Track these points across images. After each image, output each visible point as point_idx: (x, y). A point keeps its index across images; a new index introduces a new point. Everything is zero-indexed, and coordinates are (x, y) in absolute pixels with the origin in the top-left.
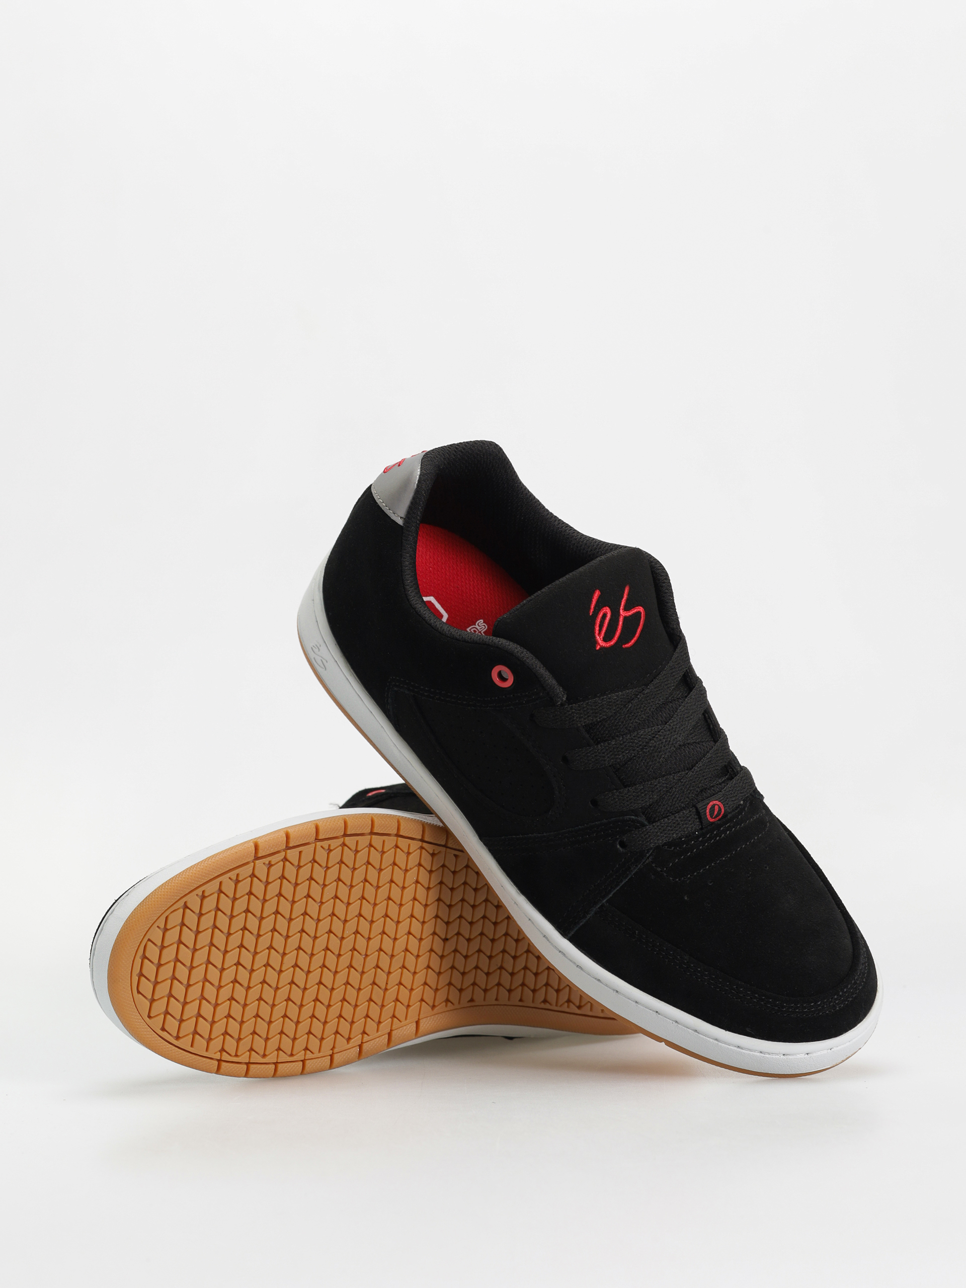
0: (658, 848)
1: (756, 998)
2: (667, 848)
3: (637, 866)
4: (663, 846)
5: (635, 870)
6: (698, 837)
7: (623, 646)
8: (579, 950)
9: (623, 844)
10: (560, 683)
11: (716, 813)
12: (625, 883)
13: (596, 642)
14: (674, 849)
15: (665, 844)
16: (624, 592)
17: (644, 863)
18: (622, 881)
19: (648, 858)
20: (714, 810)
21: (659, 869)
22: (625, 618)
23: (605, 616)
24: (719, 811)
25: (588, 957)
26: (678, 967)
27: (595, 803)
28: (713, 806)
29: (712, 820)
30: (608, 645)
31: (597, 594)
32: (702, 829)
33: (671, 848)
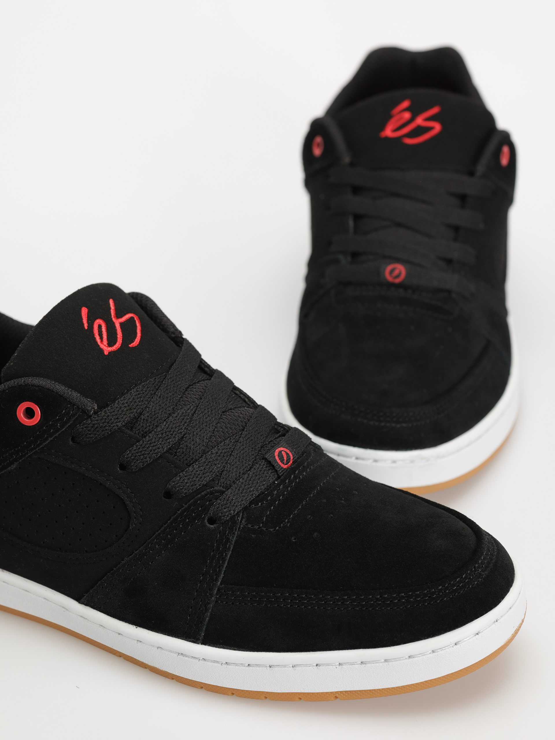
0: (245, 509)
1: (403, 597)
2: (255, 506)
3: (234, 534)
4: (250, 506)
5: (235, 539)
6: (279, 485)
7: (130, 346)
8: (216, 647)
9: (212, 521)
10: (85, 394)
11: (285, 458)
12: (230, 556)
13: (101, 351)
14: (262, 504)
15: (251, 503)
16: (109, 304)
17: (239, 528)
18: (226, 555)
19: (241, 522)
20: (282, 455)
21: (256, 527)
22: (121, 324)
23: (100, 327)
24: (287, 457)
25: (228, 649)
26: (316, 608)
27: (168, 495)
28: (280, 452)
29: (285, 467)
30: (114, 348)
31: (84, 311)
32: (279, 477)
33: (258, 505)
